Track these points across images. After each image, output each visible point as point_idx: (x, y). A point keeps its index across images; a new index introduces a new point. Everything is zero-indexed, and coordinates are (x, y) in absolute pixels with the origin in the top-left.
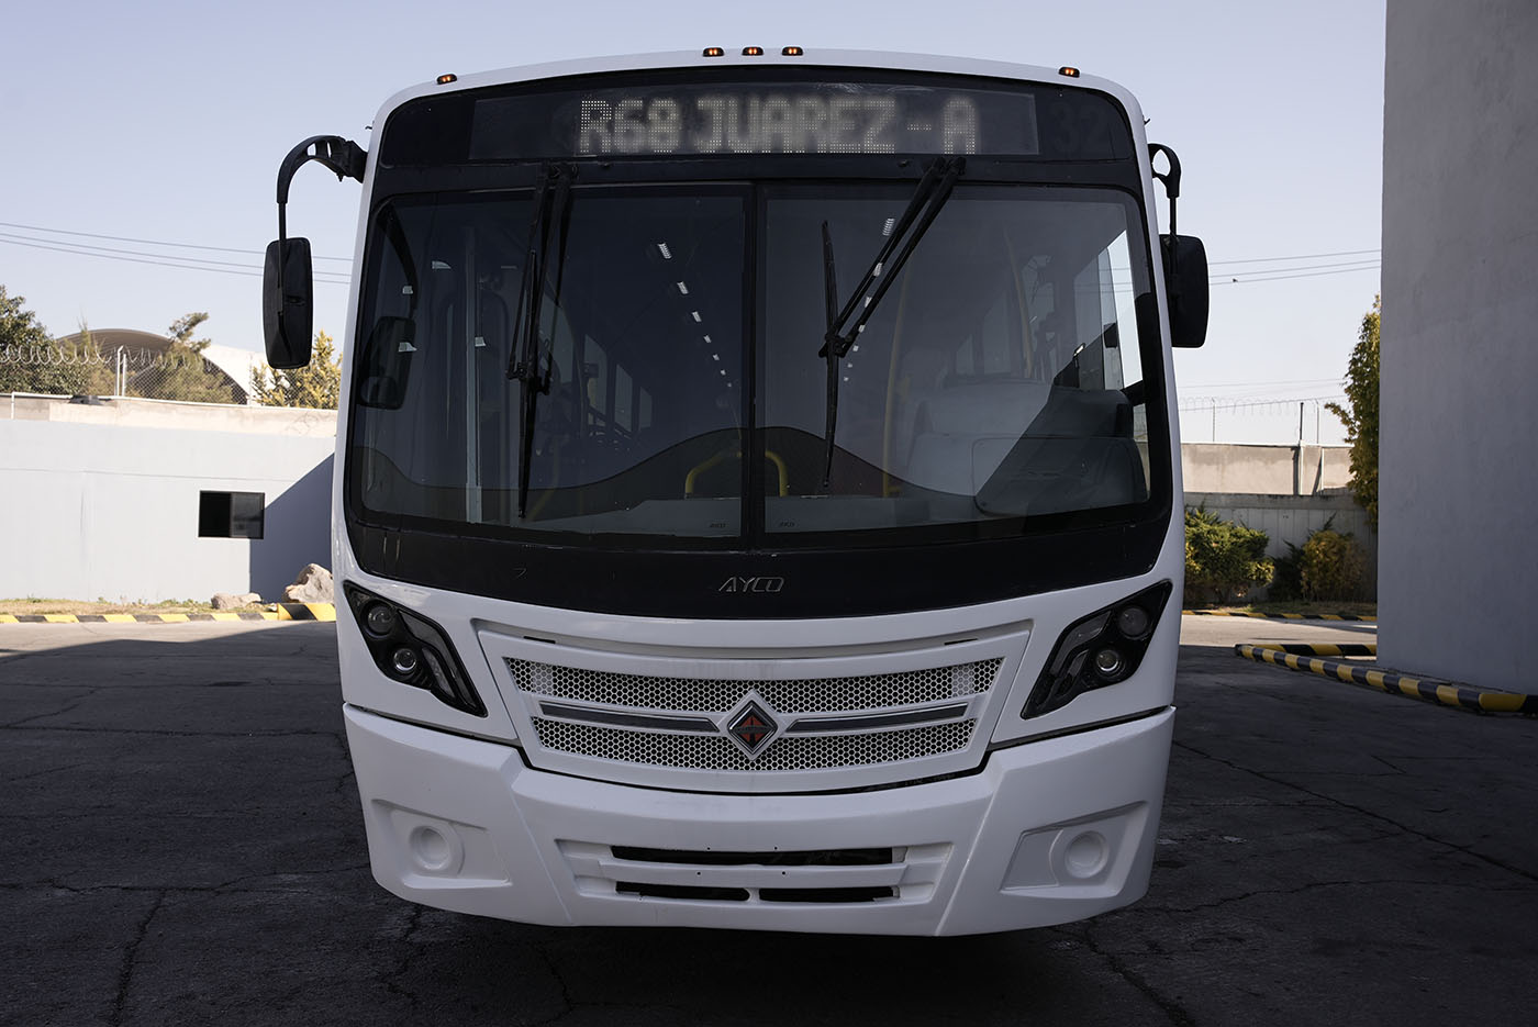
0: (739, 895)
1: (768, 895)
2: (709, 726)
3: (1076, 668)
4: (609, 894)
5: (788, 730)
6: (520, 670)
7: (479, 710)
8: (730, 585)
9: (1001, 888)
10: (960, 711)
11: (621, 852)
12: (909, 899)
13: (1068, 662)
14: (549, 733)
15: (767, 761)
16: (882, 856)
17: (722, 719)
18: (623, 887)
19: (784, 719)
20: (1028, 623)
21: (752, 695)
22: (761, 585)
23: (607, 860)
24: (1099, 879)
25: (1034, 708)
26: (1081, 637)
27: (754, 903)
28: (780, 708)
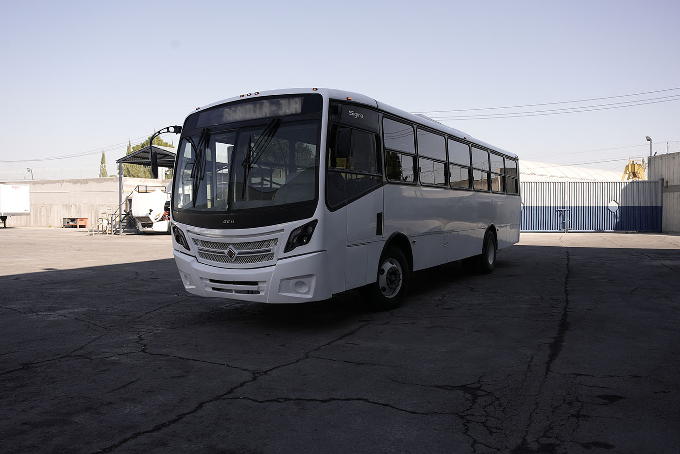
0: (231, 291)
1: (237, 291)
2: (224, 253)
3: (295, 241)
4: (211, 290)
5: (238, 254)
6: (195, 240)
7: (189, 250)
8: (225, 222)
9: (279, 292)
10: (270, 251)
11: (212, 281)
12: (262, 294)
13: (293, 239)
14: (201, 255)
15: (235, 261)
16: (255, 283)
17: (226, 251)
18: (214, 289)
19: (236, 252)
20: (283, 230)
21: (231, 246)
22: (230, 222)
23: (208, 282)
24: (307, 293)
25: (286, 250)
26: (295, 233)
27: (234, 293)
28: (236, 249)
